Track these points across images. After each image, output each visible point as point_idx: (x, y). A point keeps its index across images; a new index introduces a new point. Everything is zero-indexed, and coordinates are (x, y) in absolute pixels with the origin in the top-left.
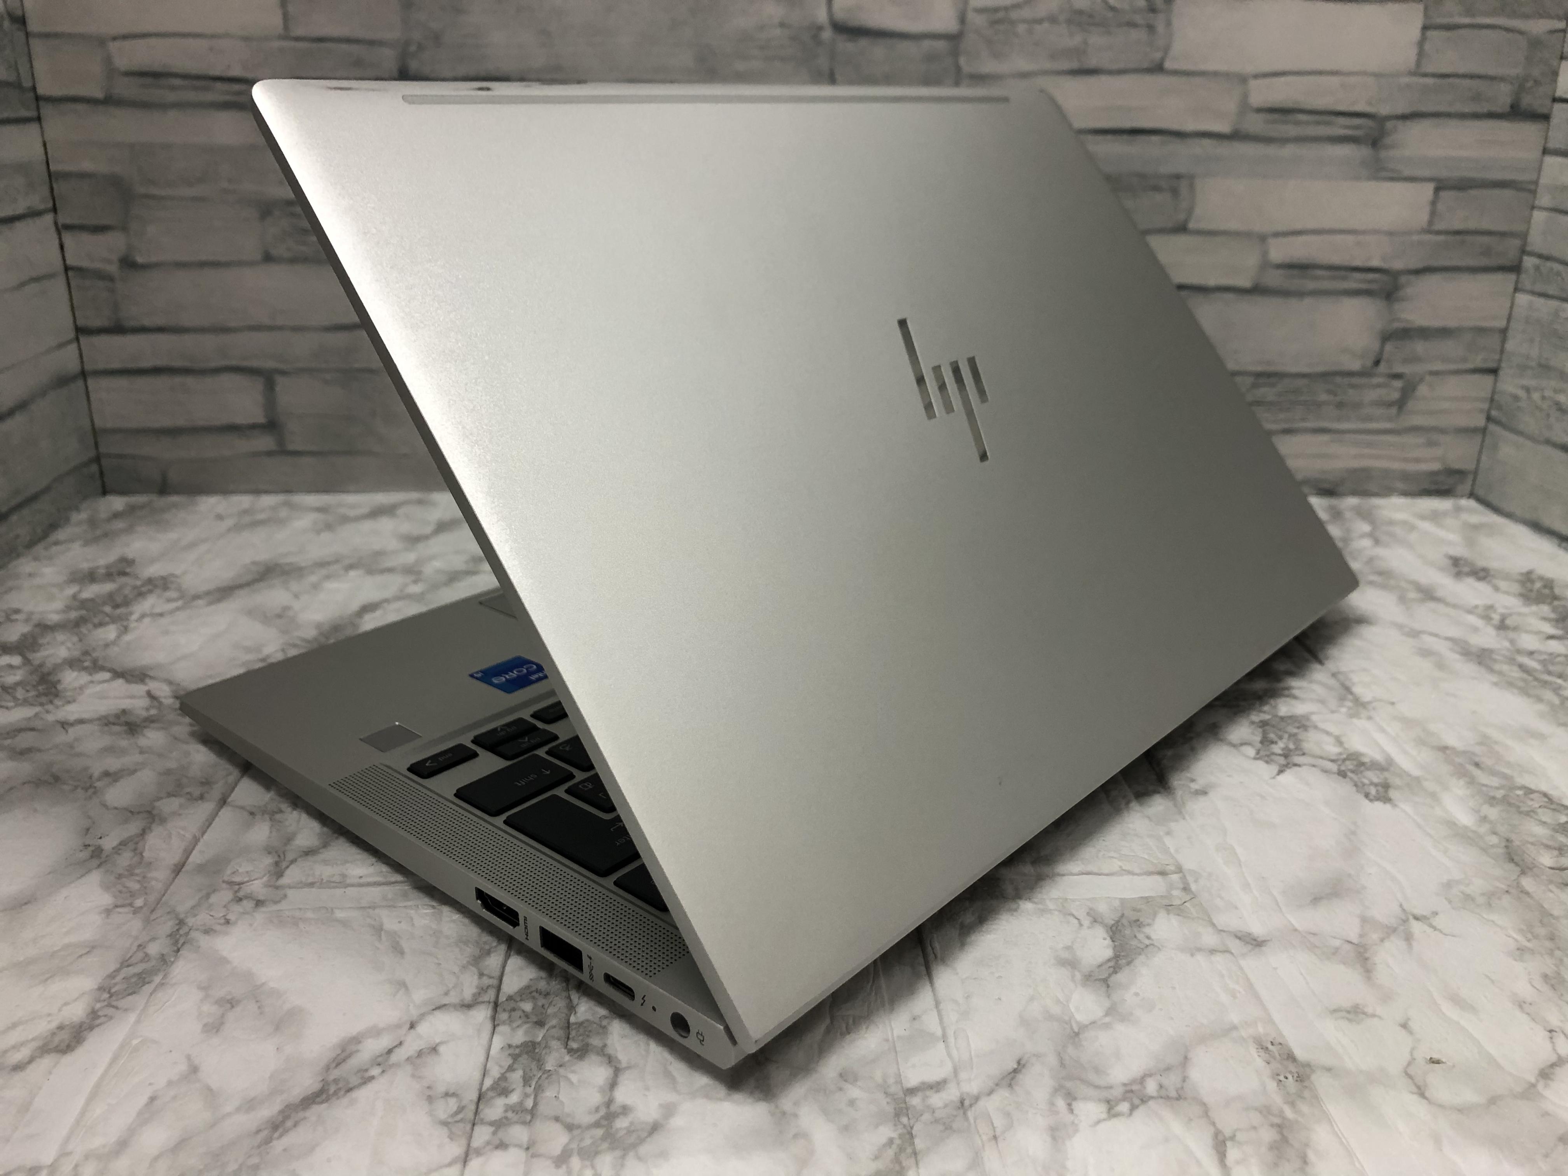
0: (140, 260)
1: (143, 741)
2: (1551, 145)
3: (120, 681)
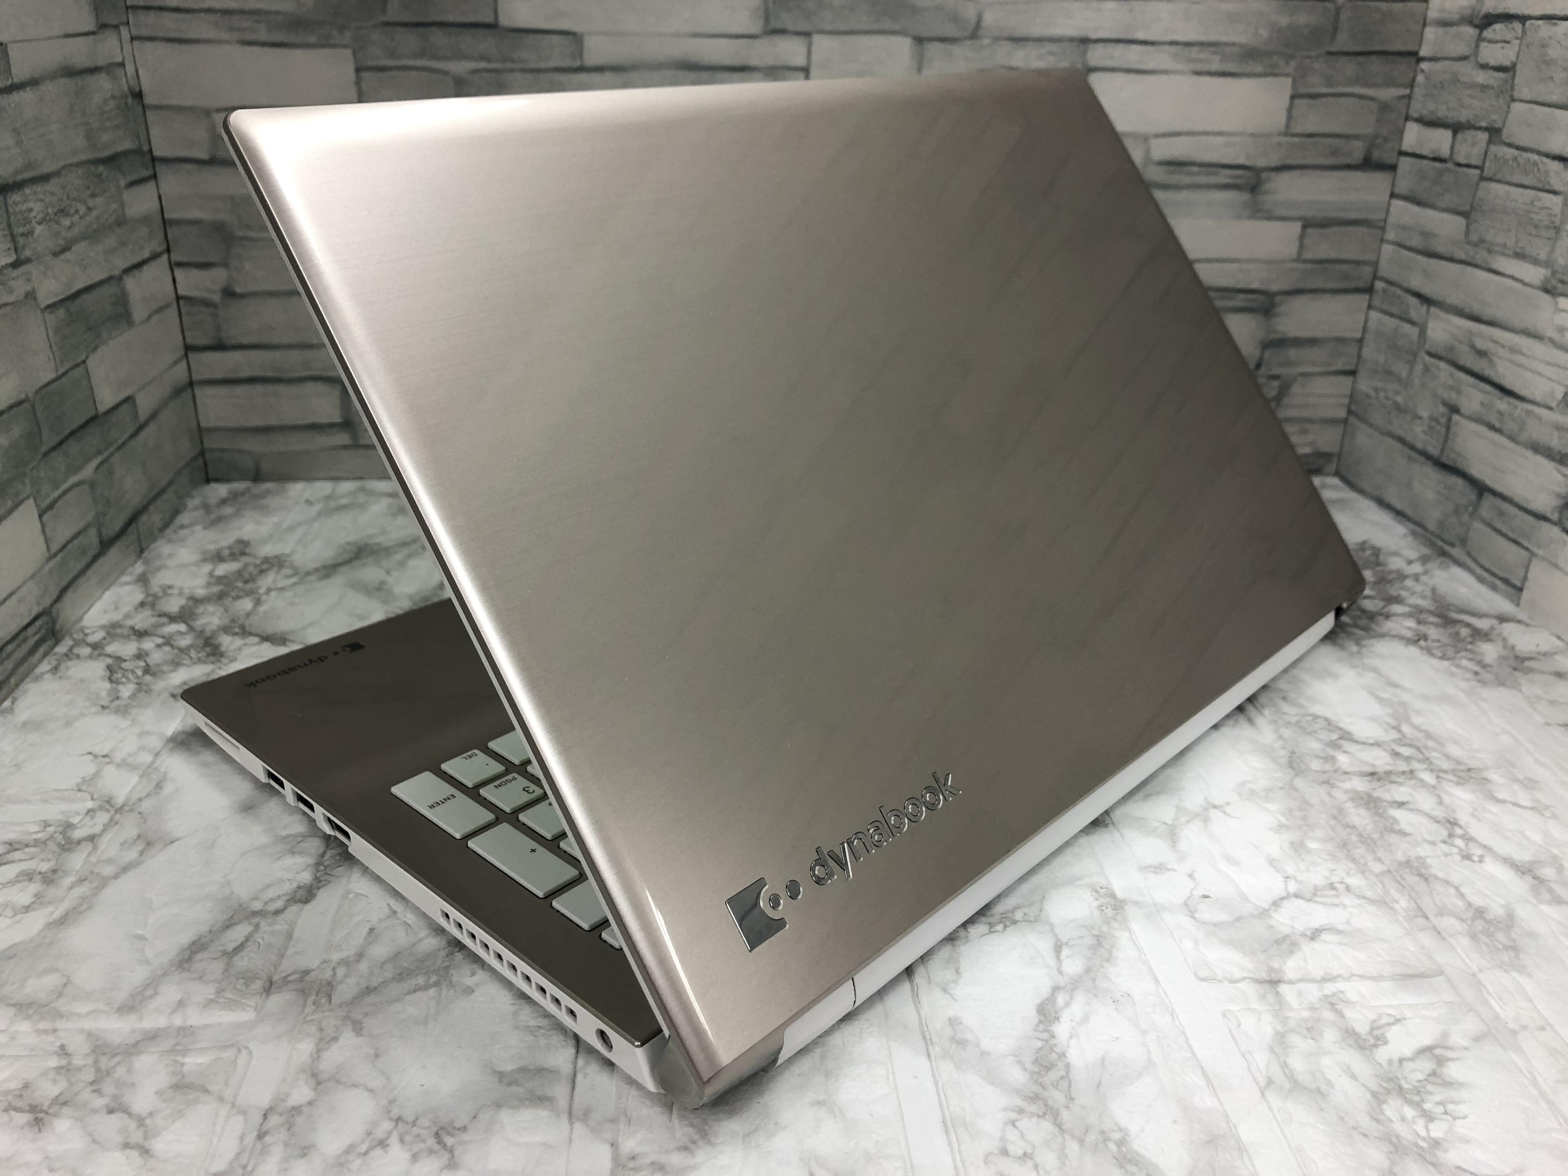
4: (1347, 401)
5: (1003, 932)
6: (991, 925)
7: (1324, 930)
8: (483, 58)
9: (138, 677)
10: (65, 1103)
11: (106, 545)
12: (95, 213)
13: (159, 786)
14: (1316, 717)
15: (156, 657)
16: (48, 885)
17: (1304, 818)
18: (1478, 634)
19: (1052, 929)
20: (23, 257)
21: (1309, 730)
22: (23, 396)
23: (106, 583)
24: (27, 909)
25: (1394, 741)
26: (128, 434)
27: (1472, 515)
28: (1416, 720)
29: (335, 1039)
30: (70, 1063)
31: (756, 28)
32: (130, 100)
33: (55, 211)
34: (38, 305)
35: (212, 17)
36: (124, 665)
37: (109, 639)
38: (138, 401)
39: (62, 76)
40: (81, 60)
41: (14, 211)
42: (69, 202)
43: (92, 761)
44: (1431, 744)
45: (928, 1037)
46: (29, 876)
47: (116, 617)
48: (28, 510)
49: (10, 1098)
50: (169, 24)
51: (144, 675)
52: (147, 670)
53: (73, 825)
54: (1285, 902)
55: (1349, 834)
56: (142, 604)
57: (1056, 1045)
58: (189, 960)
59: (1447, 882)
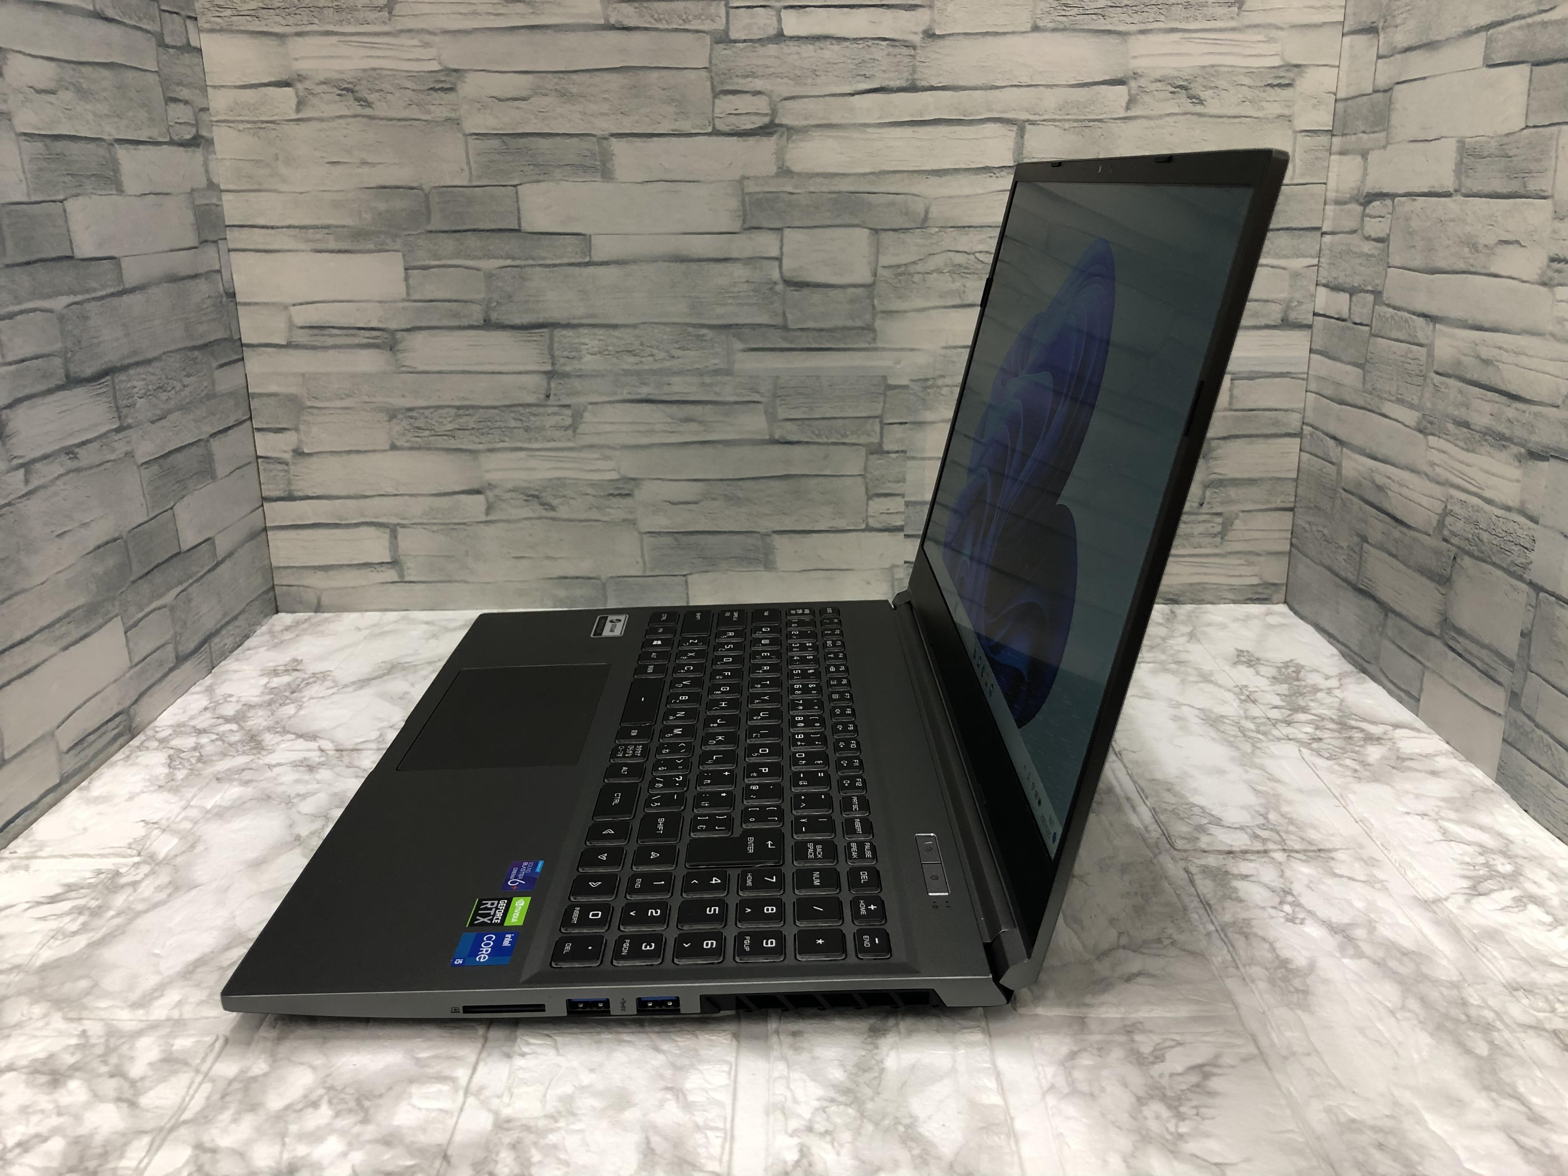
0: (306, 451)
1: (318, 777)
2: (1314, 347)
3: (301, 740)
8: (508, 257)
11: (181, 660)
12: (188, 390)
13: (193, 846)
14: (1194, 805)
15: (209, 749)
18: (1370, 739)
22: (116, 535)
24: (75, 933)
25: (1258, 826)
26: (206, 569)
28: (1285, 809)
31: (736, 226)
32: (224, 299)
35: (292, 232)
36: (182, 755)
44: (1292, 828)
46: (80, 911)
50: (258, 238)
56: (206, 709)
58: (192, 972)
59: (1264, 939)
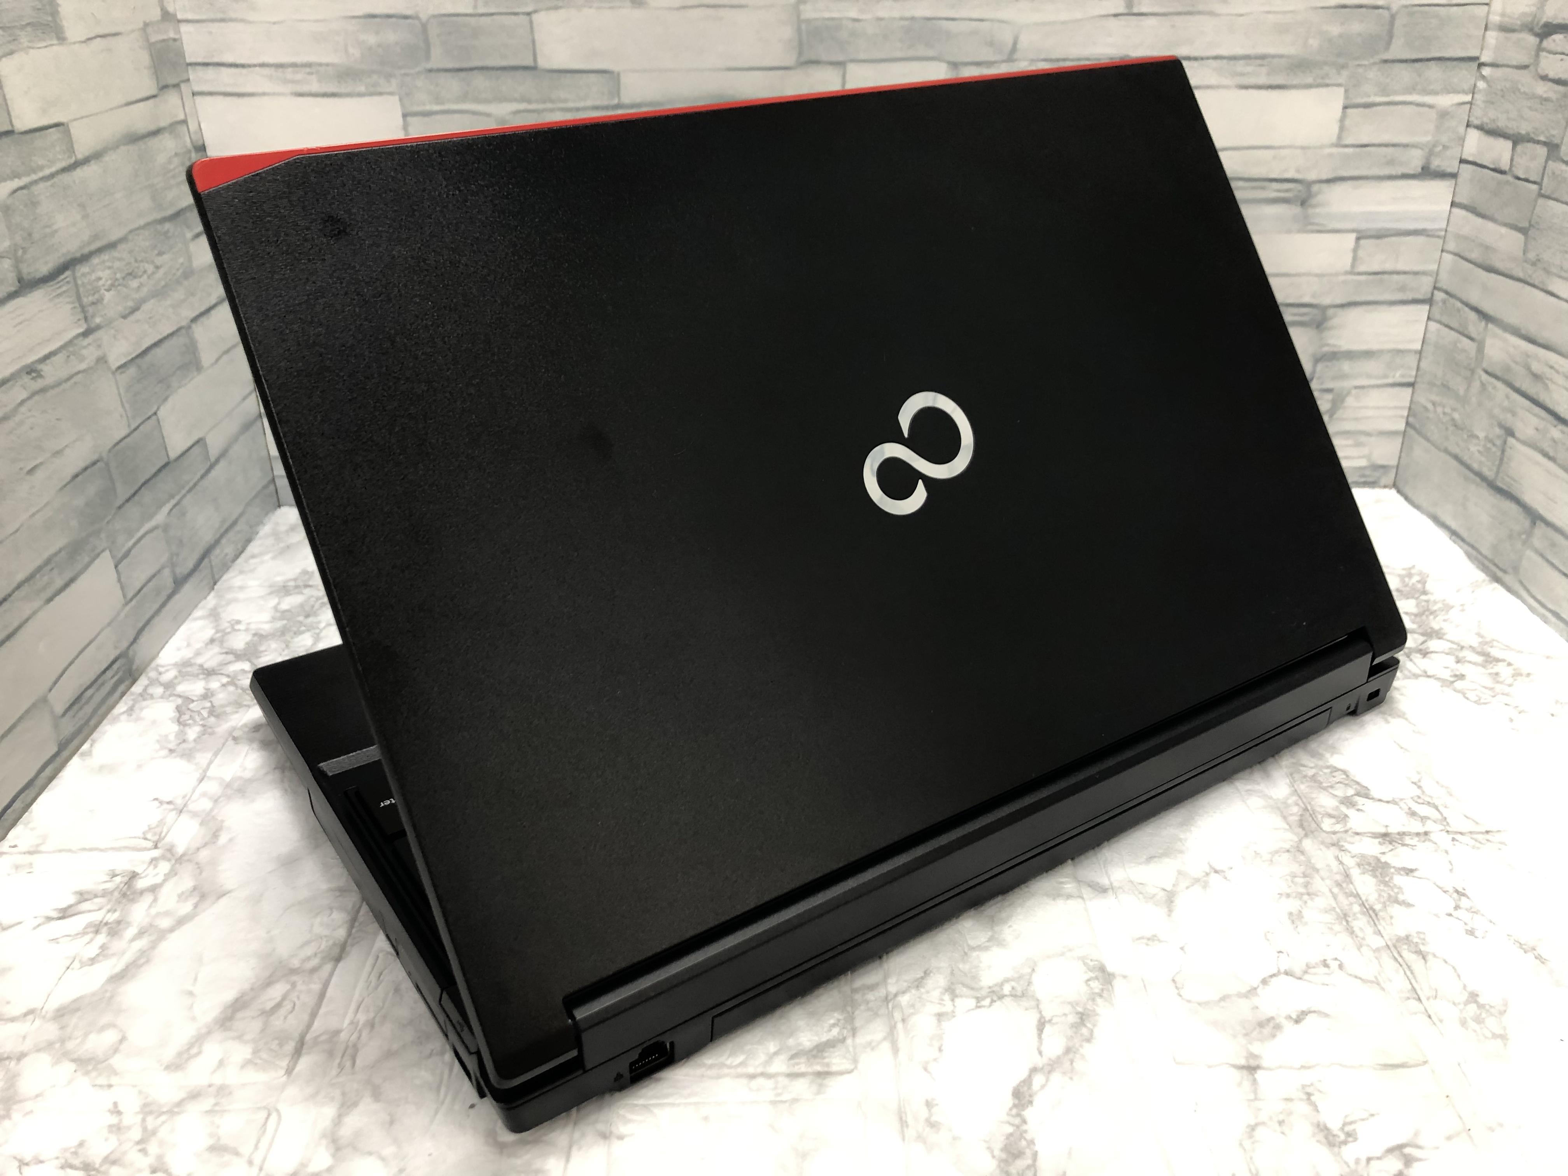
4: (1405, 413)
5: (990, 1006)
6: (978, 999)
7: (1310, 1012)
9: (203, 719)
10: (114, 1162)
16: (113, 936)
17: (1306, 885)
19: (1038, 1006)
20: (93, 325)
21: (1325, 785)
23: (179, 620)
27: (1524, 543)
29: (355, 1104)
30: (121, 1121)
33: (123, 275)
34: (109, 368)
37: (180, 679)
38: (208, 441)
39: (124, 144)
40: (142, 127)
41: (83, 283)
42: (137, 265)
43: (158, 807)
45: (904, 1119)
47: (187, 654)
48: (105, 562)
49: (68, 1155)
51: (209, 717)
52: (212, 712)
53: (138, 874)
54: (1274, 979)
55: (1351, 904)
57: (1026, 1131)
